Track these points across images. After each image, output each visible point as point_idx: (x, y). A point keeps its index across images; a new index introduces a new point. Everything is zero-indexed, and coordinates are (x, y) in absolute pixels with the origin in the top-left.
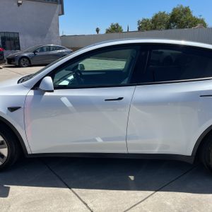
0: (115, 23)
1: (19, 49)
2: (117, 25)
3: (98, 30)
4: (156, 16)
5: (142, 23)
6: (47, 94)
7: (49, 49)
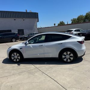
0: (61, 21)
1: (24, 34)
2: (62, 22)
3: (55, 25)
4: (79, 17)
5: (73, 20)
6: (28, 45)
7: (34, 34)
